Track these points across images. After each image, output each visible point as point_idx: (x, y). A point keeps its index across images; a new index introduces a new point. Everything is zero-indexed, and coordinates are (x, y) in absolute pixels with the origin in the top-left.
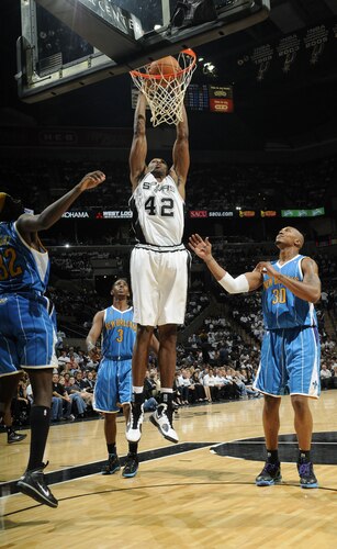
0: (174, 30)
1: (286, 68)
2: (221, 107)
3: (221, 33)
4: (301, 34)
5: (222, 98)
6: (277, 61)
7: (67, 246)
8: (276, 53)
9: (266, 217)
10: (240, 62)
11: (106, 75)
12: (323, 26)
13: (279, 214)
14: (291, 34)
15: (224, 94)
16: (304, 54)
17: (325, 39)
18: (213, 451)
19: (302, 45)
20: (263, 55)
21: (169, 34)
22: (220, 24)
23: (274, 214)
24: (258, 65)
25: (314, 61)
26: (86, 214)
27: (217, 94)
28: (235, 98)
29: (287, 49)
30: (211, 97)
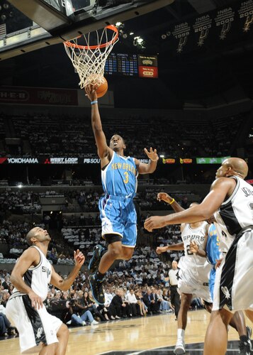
0: (99, 9)
1: (201, 43)
2: (148, 73)
3: (137, 13)
4: (213, 14)
5: (149, 66)
6: (193, 36)
7: (20, 186)
8: (192, 30)
9: (184, 164)
10: (164, 37)
11: (43, 45)
12: (230, 9)
13: (194, 161)
14: (205, 14)
15: (151, 63)
16: (214, 31)
17: (232, 19)
19: (214, 23)
20: (182, 31)
21: (95, 12)
22: (135, 6)
23: (190, 161)
24: (179, 39)
25: (222, 37)
26: (36, 161)
27: (145, 62)
28: (160, 66)
29: (202, 27)
30: (139, 65)
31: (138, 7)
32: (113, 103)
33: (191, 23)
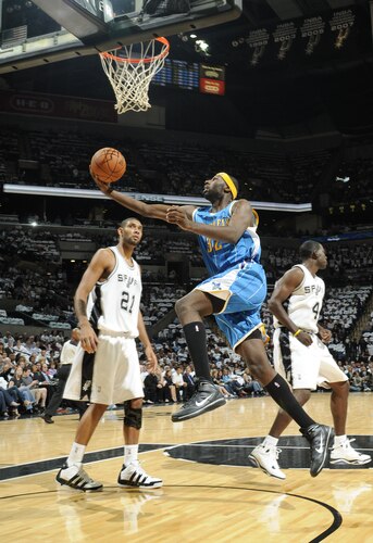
0: (146, 17)
1: (281, 56)
2: (212, 88)
3: (193, 26)
4: (299, 22)
5: (213, 79)
6: (273, 47)
7: (34, 224)
8: (271, 39)
10: (235, 44)
11: (72, 55)
12: (320, 18)
14: (289, 21)
15: (216, 75)
16: (299, 43)
17: (322, 31)
18: (167, 454)
19: (299, 33)
20: (258, 38)
21: (141, 21)
22: (191, 18)
24: (254, 48)
25: (309, 51)
27: (208, 74)
28: (227, 80)
29: (284, 36)
30: (202, 77)
31: (195, 19)
32: (163, 122)
33: (271, 30)
